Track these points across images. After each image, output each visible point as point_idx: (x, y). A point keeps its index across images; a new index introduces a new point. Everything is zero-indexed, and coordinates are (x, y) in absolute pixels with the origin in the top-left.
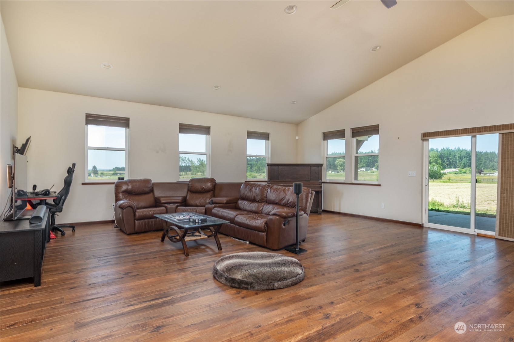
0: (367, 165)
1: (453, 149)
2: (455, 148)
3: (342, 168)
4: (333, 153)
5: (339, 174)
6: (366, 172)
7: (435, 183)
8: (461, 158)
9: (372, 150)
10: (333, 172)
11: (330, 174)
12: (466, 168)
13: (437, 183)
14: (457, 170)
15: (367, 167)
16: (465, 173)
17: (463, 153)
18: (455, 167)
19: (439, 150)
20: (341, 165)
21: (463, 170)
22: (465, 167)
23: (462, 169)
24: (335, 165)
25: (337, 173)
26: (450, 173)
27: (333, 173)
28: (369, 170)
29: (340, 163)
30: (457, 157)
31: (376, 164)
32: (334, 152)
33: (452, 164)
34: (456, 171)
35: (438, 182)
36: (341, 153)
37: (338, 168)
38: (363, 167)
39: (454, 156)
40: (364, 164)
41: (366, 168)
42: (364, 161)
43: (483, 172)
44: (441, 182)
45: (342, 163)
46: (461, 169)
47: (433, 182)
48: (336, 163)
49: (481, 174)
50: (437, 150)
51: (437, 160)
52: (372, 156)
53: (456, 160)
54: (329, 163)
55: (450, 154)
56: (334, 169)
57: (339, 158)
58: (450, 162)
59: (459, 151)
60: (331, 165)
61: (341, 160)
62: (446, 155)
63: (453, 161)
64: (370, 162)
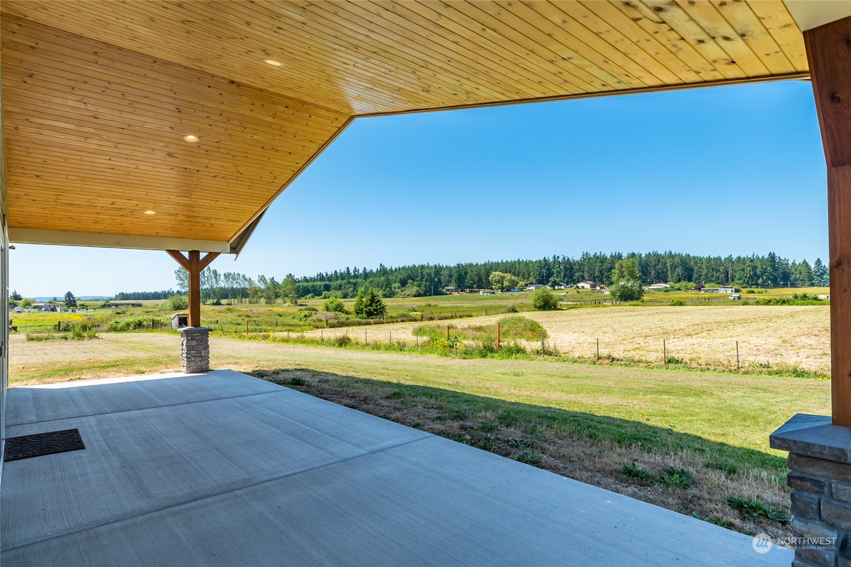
0: (537, 280)
1: (663, 253)
2: (666, 253)
3: (499, 286)
4: (487, 263)
5: (494, 295)
7: (620, 307)
8: (674, 267)
9: (545, 258)
10: (485, 292)
11: (482, 295)
12: (681, 283)
13: (624, 307)
14: (668, 286)
15: (538, 284)
16: (679, 289)
17: (677, 260)
18: (666, 282)
19: (643, 255)
20: (498, 282)
21: (676, 285)
22: (679, 281)
23: (676, 283)
24: (489, 282)
25: (491, 294)
26: (659, 290)
27: (485, 294)
28: (540, 288)
29: (496, 278)
30: (668, 265)
31: (551, 279)
32: (489, 261)
33: (662, 277)
34: (667, 287)
35: (626, 306)
36: (499, 262)
37: (494, 287)
38: (532, 284)
39: (665, 264)
40: (534, 280)
41: (537, 285)
42: (533, 275)
43: (704, 287)
44: (630, 305)
45: (500, 279)
46: (674, 284)
48: (490, 278)
49: (700, 291)
50: (640, 256)
51: (633, 272)
52: (545, 266)
53: (667, 270)
54: (480, 280)
55: (659, 261)
56: (487, 288)
57: (496, 271)
58: (659, 274)
59: (671, 256)
60: (483, 282)
61: (497, 273)
62: (653, 264)
63: (663, 272)
64: (543, 275)
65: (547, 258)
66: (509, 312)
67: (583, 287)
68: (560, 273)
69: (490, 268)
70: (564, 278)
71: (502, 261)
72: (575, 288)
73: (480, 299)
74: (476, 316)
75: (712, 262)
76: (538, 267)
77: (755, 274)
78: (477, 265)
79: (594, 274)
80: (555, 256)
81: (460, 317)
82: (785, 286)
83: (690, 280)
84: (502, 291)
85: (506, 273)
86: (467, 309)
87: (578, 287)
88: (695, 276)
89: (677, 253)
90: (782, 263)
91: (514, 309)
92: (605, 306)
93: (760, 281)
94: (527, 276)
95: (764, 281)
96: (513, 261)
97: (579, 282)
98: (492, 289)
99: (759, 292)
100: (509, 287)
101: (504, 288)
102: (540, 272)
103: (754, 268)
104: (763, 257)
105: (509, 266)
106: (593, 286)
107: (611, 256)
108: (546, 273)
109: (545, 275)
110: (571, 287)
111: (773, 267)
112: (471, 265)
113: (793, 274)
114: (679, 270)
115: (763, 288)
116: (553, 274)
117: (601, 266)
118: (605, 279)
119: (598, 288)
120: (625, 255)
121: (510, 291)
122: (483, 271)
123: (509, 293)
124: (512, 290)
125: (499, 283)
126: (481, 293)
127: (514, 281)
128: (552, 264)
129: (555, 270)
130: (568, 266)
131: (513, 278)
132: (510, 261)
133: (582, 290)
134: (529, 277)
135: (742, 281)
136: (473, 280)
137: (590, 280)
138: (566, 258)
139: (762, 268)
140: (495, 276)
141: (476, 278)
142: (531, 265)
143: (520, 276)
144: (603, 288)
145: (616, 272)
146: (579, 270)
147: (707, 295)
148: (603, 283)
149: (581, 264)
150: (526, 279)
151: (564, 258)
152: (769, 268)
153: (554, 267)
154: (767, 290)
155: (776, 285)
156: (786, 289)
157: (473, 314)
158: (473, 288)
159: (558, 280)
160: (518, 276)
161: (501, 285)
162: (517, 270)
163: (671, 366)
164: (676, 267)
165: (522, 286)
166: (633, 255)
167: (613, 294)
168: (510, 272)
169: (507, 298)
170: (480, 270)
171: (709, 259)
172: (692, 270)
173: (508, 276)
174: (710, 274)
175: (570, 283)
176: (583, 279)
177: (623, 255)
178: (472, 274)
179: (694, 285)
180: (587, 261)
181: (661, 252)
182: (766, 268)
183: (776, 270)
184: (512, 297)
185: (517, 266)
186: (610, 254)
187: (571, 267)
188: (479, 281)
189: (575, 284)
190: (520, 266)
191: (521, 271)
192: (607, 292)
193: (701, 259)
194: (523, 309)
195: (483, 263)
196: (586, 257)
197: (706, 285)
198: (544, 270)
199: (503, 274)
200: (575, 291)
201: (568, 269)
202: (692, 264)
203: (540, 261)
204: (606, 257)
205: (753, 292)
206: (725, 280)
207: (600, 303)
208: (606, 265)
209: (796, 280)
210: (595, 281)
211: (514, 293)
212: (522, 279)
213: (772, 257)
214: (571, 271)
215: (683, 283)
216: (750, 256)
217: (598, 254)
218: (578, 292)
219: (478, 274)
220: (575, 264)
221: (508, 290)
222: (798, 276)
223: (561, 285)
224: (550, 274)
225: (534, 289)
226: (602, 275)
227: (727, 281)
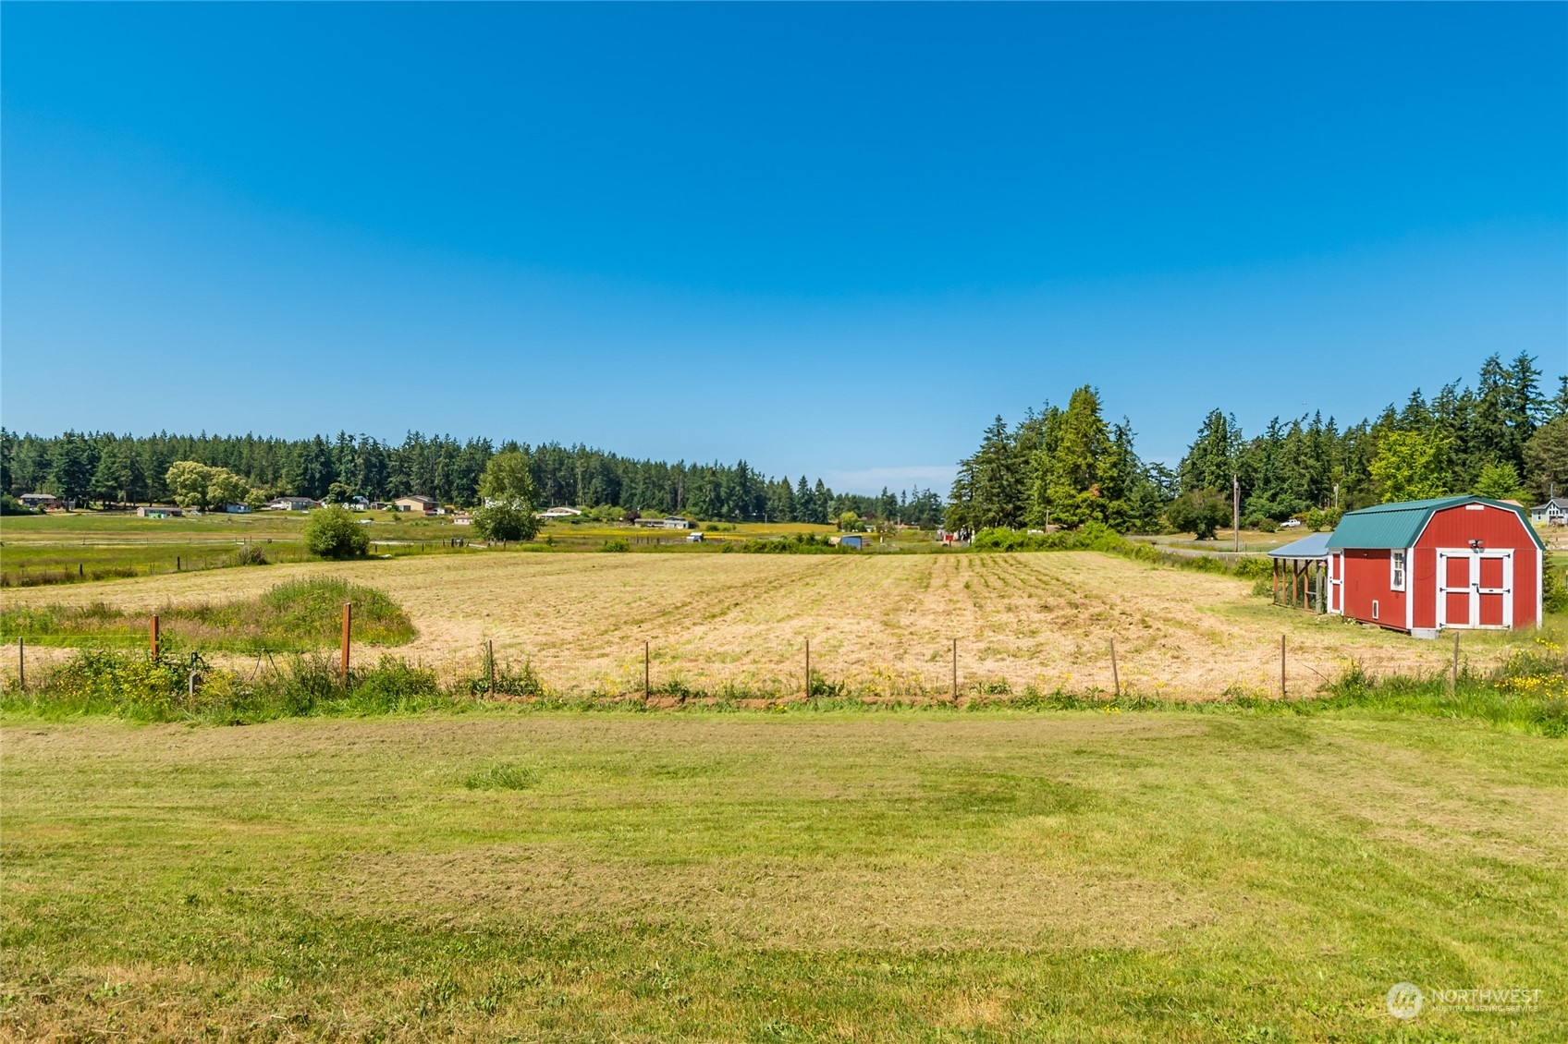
0: (298, 487)
1: (569, 447)
2: (574, 447)
3: (195, 497)
4: (158, 436)
5: (180, 519)
6: (291, 514)
7: (507, 554)
8: (588, 476)
9: (318, 436)
10: (152, 512)
11: (142, 520)
12: (600, 507)
13: (515, 554)
14: (579, 513)
15: (298, 496)
16: (597, 520)
17: (594, 463)
18: (573, 505)
19: (533, 449)
20: (193, 487)
21: (592, 511)
22: (597, 503)
23: (592, 507)
24: (165, 485)
25: (171, 518)
26: (561, 519)
27: (152, 516)
28: (305, 507)
29: (186, 476)
30: (579, 471)
31: (332, 486)
32: (164, 433)
33: (565, 495)
34: (575, 515)
35: (517, 551)
36: (195, 437)
37: (178, 499)
38: (283, 495)
39: (572, 469)
40: (290, 486)
41: (298, 499)
42: (287, 475)
43: (639, 517)
44: (525, 550)
45: (196, 480)
46: (588, 509)
47: (504, 550)
48: (168, 476)
49: (634, 523)
50: (527, 450)
51: (521, 480)
52: (317, 456)
53: (575, 481)
54: (138, 478)
55: (562, 463)
56: (158, 502)
57: (185, 459)
58: (561, 487)
59: (583, 454)
60: (146, 486)
61: (189, 464)
62: (551, 467)
63: (568, 485)
64: (313, 477)
65: (323, 438)
66: (244, 564)
67: (407, 508)
68: (354, 474)
69: (166, 451)
70: (364, 485)
71: (204, 436)
72: (389, 510)
73: (136, 528)
74: (144, 574)
75: (653, 472)
76: (300, 456)
77: (718, 497)
78: (128, 439)
79: (432, 482)
80: (343, 434)
81: (97, 577)
82: (760, 519)
83: (615, 504)
84: (202, 510)
85: (214, 464)
86: (109, 556)
87: (396, 508)
88: (624, 495)
89: (595, 449)
90: (755, 480)
91: (259, 556)
92: (474, 551)
93: (725, 509)
94: (270, 476)
95: (731, 511)
96: (233, 437)
97: (397, 496)
98: (174, 503)
99: (725, 529)
100: (222, 500)
101: (208, 503)
102: (306, 469)
103: (717, 486)
104: (729, 469)
105: (222, 448)
106: (429, 507)
107: (470, 445)
108: (320, 472)
109: (317, 475)
110: (380, 506)
111: (743, 485)
112: (110, 439)
113: (770, 499)
114: (597, 483)
115: (729, 522)
116: (339, 475)
117: (447, 465)
118: (454, 493)
119: (441, 511)
120: (497, 446)
121: (225, 511)
122: (146, 456)
123: (219, 518)
124: (231, 508)
125: (195, 490)
126: (141, 512)
127: (236, 486)
128: (335, 452)
129: (343, 467)
130: (374, 459)
131: (235, 478)
132: (224, 437)
133: (406, 514)
134: (275, 479)
135: (697, 509)
136: (116, 479)
137: (422, 494)
138: (371, 441)
139: (728, 488)
140: (183, 473)
141: (125, 475)
142: (283, 451)
143: (253, 476)
144: (452, 511)
145: (487, 480)
146: (400, 471)
147: (646, 532)
148: (450, 500)
149: (404, 459)
150: (267, 482)
151: (365, 442)
152: (738, 488)
153: (339, 460)
154: (737, 525)
155: (747, 518)
156: (760, 524)
157: (138, 568)
158: (115, 499)
159: (349, 489)
160: (248, 474)
161: (199, 496)
162: (244, 461)
163: (823, 701)
164: (592, 477)
165: (257, 499)
166: (513, 447)
167: (479, 524)
168: (226, 465)
169: (218, 528)
170: (139, 455)
171: (647, 465)
172: (619, 484)
173: (221, 474)
174: (648, 494)
175: (378, 497)
176: (407, 490)
177: (493, 444)
178: (114, 463)
179: (624, 512)
180: (418, 450)
181: (567, 445)
182: (734, 488)
183: (747, 492)
184: (232, 526)
185: (245, 452)
186: (467, 441)
187: (381, 462)
188: (133, 482)
189: (389, 500)
190: (252, 451)
191: (256, 464)
192: (463, 520)
193: (635, 464)
194: (281, 556)
195: (147, 436)
196: (415, 442)
197: (644, 514)
198: (316, 466)
199: (206, 469)
200: (390, 516)
201: (375, 466)
202: (620, 472)
203: (306, 445)
204: (459, 447)
205: (715, 529)
206: (672, 506)
207: (462, 544)
208: (460, 464)
209: (774, 510)
210: (433, 496)
211: (235, 517)
212: (258, 483)
213: (743, 468)
214: (380, 472)
215: (605, 508)
216: (711, 465)
217: (442, 438)
218: (397, 519)
219: (133, 464)
220: (389, 456)
221: (221, 507)
222: (776, 503)
223: (357, 502)
224: (330, 477)
225: (290, 509)
226: (450, 483)
227: (675, 506)
